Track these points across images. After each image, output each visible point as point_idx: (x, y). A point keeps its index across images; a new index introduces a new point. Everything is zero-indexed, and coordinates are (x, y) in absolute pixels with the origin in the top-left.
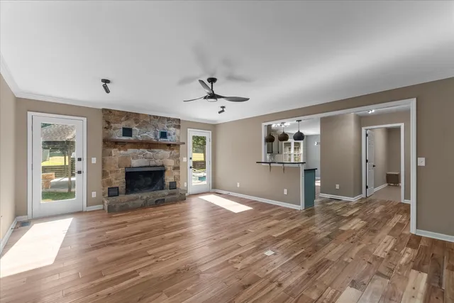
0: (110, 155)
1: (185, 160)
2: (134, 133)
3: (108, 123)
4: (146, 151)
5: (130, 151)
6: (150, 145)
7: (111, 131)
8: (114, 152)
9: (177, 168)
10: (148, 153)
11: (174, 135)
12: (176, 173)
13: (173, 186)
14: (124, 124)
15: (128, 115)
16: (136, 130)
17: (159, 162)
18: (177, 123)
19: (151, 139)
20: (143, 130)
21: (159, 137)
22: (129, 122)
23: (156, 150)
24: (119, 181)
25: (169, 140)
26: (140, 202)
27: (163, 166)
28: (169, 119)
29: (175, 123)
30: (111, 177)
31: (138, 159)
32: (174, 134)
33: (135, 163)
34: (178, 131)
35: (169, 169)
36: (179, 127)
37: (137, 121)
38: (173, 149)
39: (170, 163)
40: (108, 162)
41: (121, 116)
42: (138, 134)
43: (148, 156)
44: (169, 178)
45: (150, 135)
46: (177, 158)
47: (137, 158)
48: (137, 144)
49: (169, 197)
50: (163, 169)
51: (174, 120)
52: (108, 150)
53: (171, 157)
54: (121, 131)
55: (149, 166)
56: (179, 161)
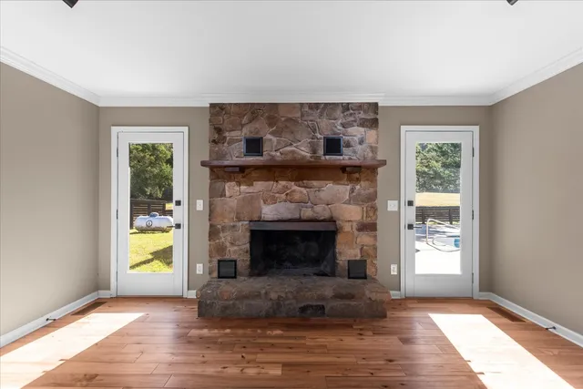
0: (223, 195)
1: (392, 206)
3: (219, 130)
4: (293, 186)
5: (259, 186)
6: (301, 171)
8: (231, 188)
9: (369, 227)
10: (298, 190)
11: (361, 144)
12: (365, 239)
13: (358, 270)
14: (246, 132)
15: (253, 111)
16: (270, 140)
17: (321, 211)
18: (370, 115)
19: (304, 157)
20: (286, 138)
21: (321, 152)
22: (257, 125)
23: (315, 183)
24: (238, 248)
25: (346, 157)
26: (264, 305)
27: (332, 220)
28: (346, 107)
29: (362, 115)
30: (225, 238)
31: (277, 204)
32: (361, 142)
33: (269, 212)
34: (371, 135)
35: (347, 228)
36: (374, 123)
37: (272, 121)
38: (358, 180)
39: (351, 214)
40: (218, 209)
41: (241, 116)
42: (275, 148)
43: (297, 197)
44: (347, 251)
46: (370, 201)
47: (274, 201)
48: (274, 171)
49: (338, 303)
50: (332, 228)
51: (360, 106)
52: (219, 184)
53: (354, 199)
54: (242, 146)
55: (299, 220)
56: (374, 209)
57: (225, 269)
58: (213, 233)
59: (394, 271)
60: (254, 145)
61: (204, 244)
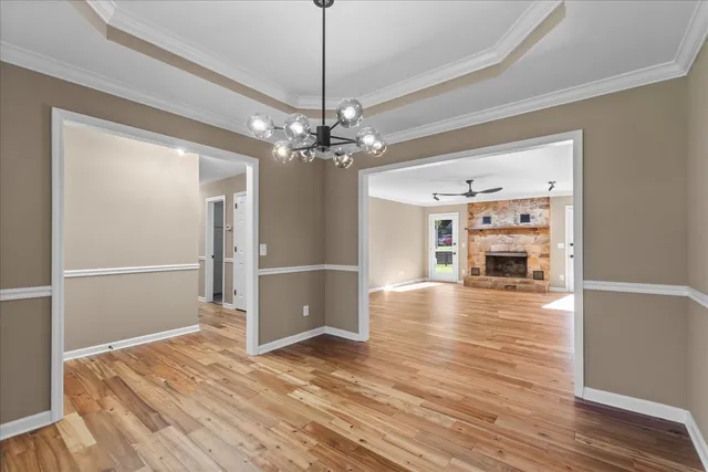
0: (473, 240)
1: (560, 246)
2: (493, 221)
3: (471, 214)
4: (505, 236)
5: (490, 237)
6: (509, 231)
7: (474, 221)
8: (477, 238)
9: (545, 256)
10: (508, 238)
11: (539, 217)
12: (543, 261)
13: (539, 275)
14: (484, 214)
15: (487, 205)
16: (494, 217)
17: (520, 248)
18: (546, 202)
19: (511, 224)
20: (502, 216)
21: (519, 221)
22: (488, 211)
23: (516, 235)
24: (481, 263)
25: (532, 223)
26: (489, 284)
27: (525, 252)
28: (532, 200)
29: (542, 203)
30: (474, 258)
31: (498, 245)
33: (494, 248)
34: (545, 212)
35: (533, 256)
36: (548, 206)
37: (495, 209)
38: (539, 233)
39: (535, 250)
40: (471, 247)
41: (481, 207)
42: (497, 221)
43: (507, 241)
44: (532, 267)
45: (510, 220)
46: (546, 243)
47: (497, 243)
48: (495, 231)
49: (523, 286)
50: (524, 255)
51: (539, 199)
52: (472, 236)
53: (536, 243)
54: (482, 220)
55: (509, 252)
56: (548, 247)
57: (475, 272)
58: (469, 257)
59: (562, 277)
60: (487, 220)
61: (466, 261)
